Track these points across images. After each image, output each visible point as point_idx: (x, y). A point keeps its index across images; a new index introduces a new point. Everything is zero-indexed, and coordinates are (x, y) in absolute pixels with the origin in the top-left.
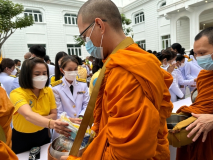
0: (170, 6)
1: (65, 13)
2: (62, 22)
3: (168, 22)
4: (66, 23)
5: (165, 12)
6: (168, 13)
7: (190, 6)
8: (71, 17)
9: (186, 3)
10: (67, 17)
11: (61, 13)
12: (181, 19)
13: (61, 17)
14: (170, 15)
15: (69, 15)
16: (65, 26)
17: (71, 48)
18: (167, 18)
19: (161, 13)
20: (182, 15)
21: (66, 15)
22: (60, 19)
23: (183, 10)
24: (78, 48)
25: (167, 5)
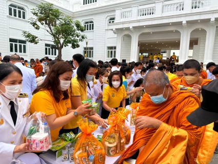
0: (118, 24)
2: (5, 12)
3: (116, 36)
4: (10, 14)
5: (114, 27)
6: (116, 29)
7: (134, 27)
8: (17, 10)
9: (131, 24)
10: (13, 8)
11: (5, 2)
12: (125, 35)
14: (118, 31)
15: (15, 7)
16: (9, 17)
17: (14, 43)
18: (115, 33)
19: (111, 27)
20: (127, 33)
21: (11, 5)
22: (4, 9)
23: (128, 29)
24: (22, 44)
25: (116, 21)
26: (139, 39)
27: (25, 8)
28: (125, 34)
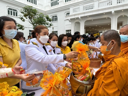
0: (72, 16)
1: (8, 8)
2: (6, 13)
3: (70, 23)
4: (9, 14)
5: (69, 18)
6: (70, 19)
7: (81, 17)
8: (13, 11)
9: (79, 15)
10: (10, 10)
11: (6, 7)
12: (76, 23)
14: (72, 20)
15: (11, 9)
16: (8, 16)
18: (70, 21)
19: (67, 18)
20: (77, 21)
21: (9, 9)
22: (5, 11)
23: (78, 18)
25: (70, 14)
26: (85, 24)
27: (17, 10)
28: (76, 21)
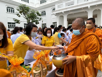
0: (57, 11)
1: (7, 6)
2: (5, 11)
3: (56, 17)
4: (8, 11)
6: (56, 13)
7: (64, 12)
9: (63, 10)
10: (8, 9)
11: (5, 6)
13: (5, 8)
14: (57, 14)
16: (7, 13)
17: (10, 24)
18: (55, 15)
19: (53, 13)
20: (61, 15)
23: (62, 13)
24: (14, 25)
25: (55, 10)
26: (67, 17)
27: (14, 8)
28: (60, 15)
